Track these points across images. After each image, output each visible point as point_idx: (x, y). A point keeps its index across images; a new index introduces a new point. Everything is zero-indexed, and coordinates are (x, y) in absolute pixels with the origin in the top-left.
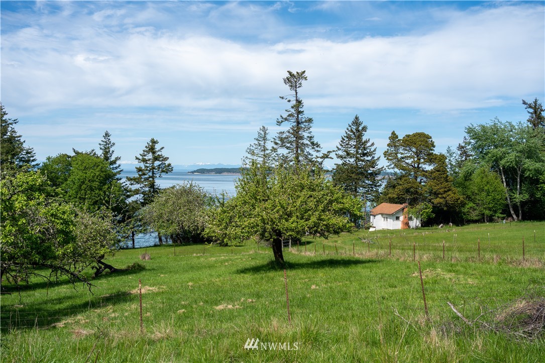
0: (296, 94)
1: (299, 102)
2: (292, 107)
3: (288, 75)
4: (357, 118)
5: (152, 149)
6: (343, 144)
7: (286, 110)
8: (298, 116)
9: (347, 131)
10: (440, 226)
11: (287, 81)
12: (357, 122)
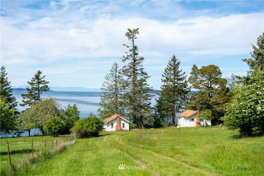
0: (133, 43)
1: (135, 48)
2: (130, 51)
3: (128, 31)
4: (174, 57)
5: (37, 77)
6: (166, 73)
7: (126, 53)
8: (134, 56)
9: (168, 65)
10: (220, 125)
11: (128, 35)
12: (174, 59)
